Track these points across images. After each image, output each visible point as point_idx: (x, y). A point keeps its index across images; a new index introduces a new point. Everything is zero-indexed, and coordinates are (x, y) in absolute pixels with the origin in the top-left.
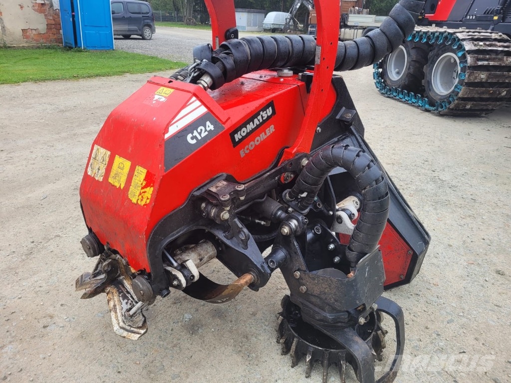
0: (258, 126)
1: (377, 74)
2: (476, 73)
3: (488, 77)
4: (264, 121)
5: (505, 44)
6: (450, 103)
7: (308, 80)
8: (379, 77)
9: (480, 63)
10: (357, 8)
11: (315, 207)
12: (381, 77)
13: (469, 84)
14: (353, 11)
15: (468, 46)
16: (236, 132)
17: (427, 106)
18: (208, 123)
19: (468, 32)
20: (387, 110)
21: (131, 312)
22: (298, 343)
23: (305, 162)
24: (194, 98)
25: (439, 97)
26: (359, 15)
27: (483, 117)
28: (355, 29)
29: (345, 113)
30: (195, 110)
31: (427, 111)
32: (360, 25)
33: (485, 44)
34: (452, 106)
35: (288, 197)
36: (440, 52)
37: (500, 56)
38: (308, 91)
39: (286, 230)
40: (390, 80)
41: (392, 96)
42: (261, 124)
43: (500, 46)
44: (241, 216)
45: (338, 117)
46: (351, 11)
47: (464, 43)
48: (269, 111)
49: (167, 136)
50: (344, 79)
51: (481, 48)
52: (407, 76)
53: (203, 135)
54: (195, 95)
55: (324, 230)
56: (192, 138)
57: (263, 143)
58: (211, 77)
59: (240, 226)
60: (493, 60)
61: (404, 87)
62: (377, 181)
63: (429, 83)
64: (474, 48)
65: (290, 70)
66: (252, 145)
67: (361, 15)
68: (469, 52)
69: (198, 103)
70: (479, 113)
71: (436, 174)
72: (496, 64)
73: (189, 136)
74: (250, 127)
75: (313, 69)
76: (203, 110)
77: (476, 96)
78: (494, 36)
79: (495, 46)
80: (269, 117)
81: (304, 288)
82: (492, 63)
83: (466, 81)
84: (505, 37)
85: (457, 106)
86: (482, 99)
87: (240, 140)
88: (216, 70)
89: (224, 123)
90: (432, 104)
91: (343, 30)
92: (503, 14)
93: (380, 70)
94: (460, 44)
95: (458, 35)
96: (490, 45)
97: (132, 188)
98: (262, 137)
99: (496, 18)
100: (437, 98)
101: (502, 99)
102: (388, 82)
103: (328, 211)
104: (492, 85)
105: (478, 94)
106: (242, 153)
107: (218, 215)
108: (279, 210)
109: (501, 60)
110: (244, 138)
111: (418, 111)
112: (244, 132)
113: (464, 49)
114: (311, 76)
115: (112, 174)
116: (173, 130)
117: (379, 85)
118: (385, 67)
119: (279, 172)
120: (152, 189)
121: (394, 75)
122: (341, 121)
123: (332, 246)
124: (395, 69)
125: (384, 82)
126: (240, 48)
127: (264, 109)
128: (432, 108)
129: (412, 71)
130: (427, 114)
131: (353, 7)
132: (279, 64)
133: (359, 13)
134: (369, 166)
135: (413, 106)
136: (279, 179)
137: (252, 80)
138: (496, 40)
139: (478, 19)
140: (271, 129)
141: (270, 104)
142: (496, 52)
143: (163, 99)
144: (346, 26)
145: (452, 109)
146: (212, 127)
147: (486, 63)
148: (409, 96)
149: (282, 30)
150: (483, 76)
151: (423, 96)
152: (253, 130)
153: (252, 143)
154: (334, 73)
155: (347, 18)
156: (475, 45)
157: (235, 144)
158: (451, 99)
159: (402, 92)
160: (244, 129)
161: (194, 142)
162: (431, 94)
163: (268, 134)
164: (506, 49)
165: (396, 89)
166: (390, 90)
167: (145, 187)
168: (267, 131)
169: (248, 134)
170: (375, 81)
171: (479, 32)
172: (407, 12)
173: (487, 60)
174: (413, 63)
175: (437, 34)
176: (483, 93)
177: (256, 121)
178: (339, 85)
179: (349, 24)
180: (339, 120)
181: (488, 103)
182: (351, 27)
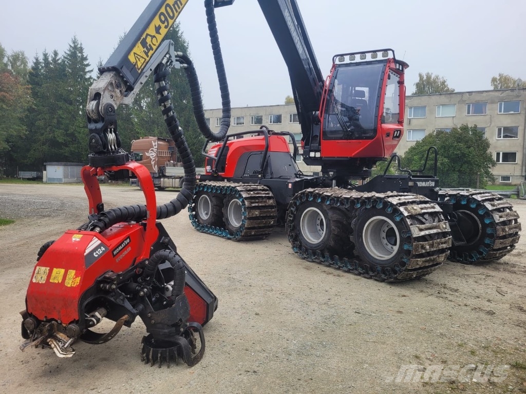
0: (124, 248)
1: (192, 216)
2: (253, 211)
3: (260, 214)
4: (126, 245)
5: (266, 192)
6: (241, 232)
7: (145, 225)
8: (193, 218)
9: (253, 205)
10: (172, 162)
11: (155, 284)
12: (195, 218)
13: (250, 219)
14: (169, 164)
15: (244, 195)
16: (114, 250)
17: (229, 236)
18: (102, 247)
19: (244, 186)
20: (201, 241)
21: (65, 346)
22: (153, 351)
23: (147, 262)
24: (95, 237)
25: (235, 229)
26: (174, 168)
27: (264, 239)
28: (173, 178)
29: (164, 239)
30: (96, 242)
31: (229, 239)
32: (177, 175)
33: (254, 193)
34: (243, 234)
35: (140, 280)
36: (230, 199)
37: (264, 200)
38: (145, 230)
39: (142, 293)
40: (202, 219)
41: (205, 231)
42: (125, 247)
43: (263, 194)
44: (120, 288)
45: (161, 242)
46: (167, 165)
47: (242, 193)
48: (128, 240)
49: (85, 254)
50: (162, 223)
51: (253, 195)
52: (212, 216)
53: (101, 252)
54: (95, 236)
55: (160, 295)
56: (96, 254)
57: (126, 255)
58: (100, 227)
59: (120, 292)
60: (261, 202)
61: (212, 224)
62: (179, 262)
63: (227, 219)
64: (248, 196)
65: (134, 221)
66: (121, 257)
67: (176, 168)
68: (246, 198)
69: (97, 239)
70: (261, 237)
71: (231, 276)
72: (263, 205)
73: (95, 254)
74: (120, 248)
75: (146, 220)
76: (99, 242)
77: (256, 226)
78: (259, 187)
79: (261, 194)
80: (128, 243)
81: (153, 321)
82: (260, 205)
83: (247, 217)
84: (265, 188)
85: (246, 233)
86: (260, 228)
87: (116, 254)
88: (101, 224)
89: (109, 247)
90: (231, 234)
91: (162, 179)
92: (263, 174)
93: (194, 213)
94: (240, 194)
95: (238, 188)
96: (258, 193)
97: (67, 281)
98: (126, 252)
99: (260, 176)
100: (234, 230)
101: (272, 226)
102: (201, 221)
103: (161, 285)
104: (264, 218)
105: (257, 224)
106: (117, 260)
107: (110, 287)
108: (136, 287)
109: (265, 202)
110: (118, 253)
111: (223, 240)
112: (117, 250)
113: (242, 197)
114: (146, 224)
115: (52, 278)
116: (87, 251)
117: (194, 224)
118: (197, 210)
119: (136, 268)
120: (80, 278)
121: (204, 216)
122: (163, 243)
123: (165, 303)
124: (204, 212)
125: (198, 221)
126: (111, 214)
127: (126, 240)
128: (231, 237)
129: (215, 212)
130: (229, 241)
131: (169, 161)
132: (129, 219)
133: (174, 165)
134: (175, 256)
135: (220, 236)
136: (136, 271)
137: (116, 227)
138: (260, 190)
139: (251, 176)
140: (130, 249)
141: (128, 237)
142: (262, 197)
143: (78, 240)
144: (165, 176)
145: (244, 236)
146: (104, 249)
147: (257, 204)
148: (220, 231)
149: (102, 181)
150: (257, 213)
151: (225, 229)
152: (122, 249)
153: (121, 256)
154: (157, 220)
155: (165, 169)
156: (248, 194)
157: (114, 256)
158: (241, 229)
159: (211, 227)
160: (118, 249)
161: (96, 256)
162: (230, 227)
163: (128, 251)
164: (267, 195)
165: (207, 226)
166: (203, 227)
167: (76, 277)
168: (128, 249)
169: (119, 251)
170: (191, 221)
171: (250, 186)
172: (188, 191)
173: (257, 203)
174: (214, 206)
175: (230, 188)
176: (259, 223)
177: (123, 246)
178: (160, 226)
179: (167, 174)
180: (162, 243)
181: (264, 230)
182: (168, 177)
